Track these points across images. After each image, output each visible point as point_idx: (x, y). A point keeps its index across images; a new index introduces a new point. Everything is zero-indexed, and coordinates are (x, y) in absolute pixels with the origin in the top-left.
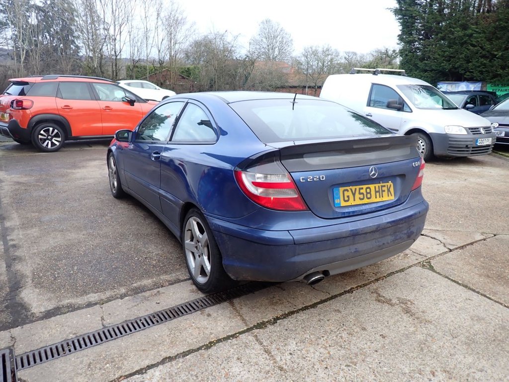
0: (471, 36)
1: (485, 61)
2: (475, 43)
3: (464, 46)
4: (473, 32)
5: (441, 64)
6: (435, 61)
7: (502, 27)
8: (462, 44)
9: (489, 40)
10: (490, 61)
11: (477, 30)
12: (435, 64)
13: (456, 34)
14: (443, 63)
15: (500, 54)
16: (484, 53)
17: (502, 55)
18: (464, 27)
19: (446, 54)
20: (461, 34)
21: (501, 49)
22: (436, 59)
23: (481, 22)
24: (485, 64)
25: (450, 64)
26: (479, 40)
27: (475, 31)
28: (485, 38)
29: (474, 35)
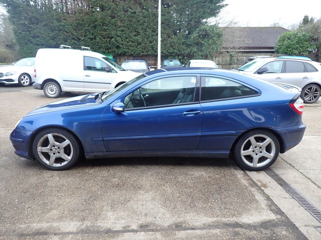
0: (64, 26)
1: (75, 42)
2: (67, 31)
3: (61, 31)
4: (65, 24)
5: (48, 41)
6: (44, 39)
7: (80, 24)
8: (59, 31)
9: (75, 30)
10: (78, 42)
11: (67, 23)
12: (44, 41)
13: (55, 24)
14: (50, 40)
15: (83, 38)
16: (73, 37)
17: (84, 39)
18: (59, 20)
19: (50, 36)
20: (58, 24)
21: (82, 36)
22: (44, 38)
23: (68, 19)
24: (75, 43)
25: (54, 42)
26: (69, 29)
27: (66, 24)
28: (73, 28)
29: (66, 26)
